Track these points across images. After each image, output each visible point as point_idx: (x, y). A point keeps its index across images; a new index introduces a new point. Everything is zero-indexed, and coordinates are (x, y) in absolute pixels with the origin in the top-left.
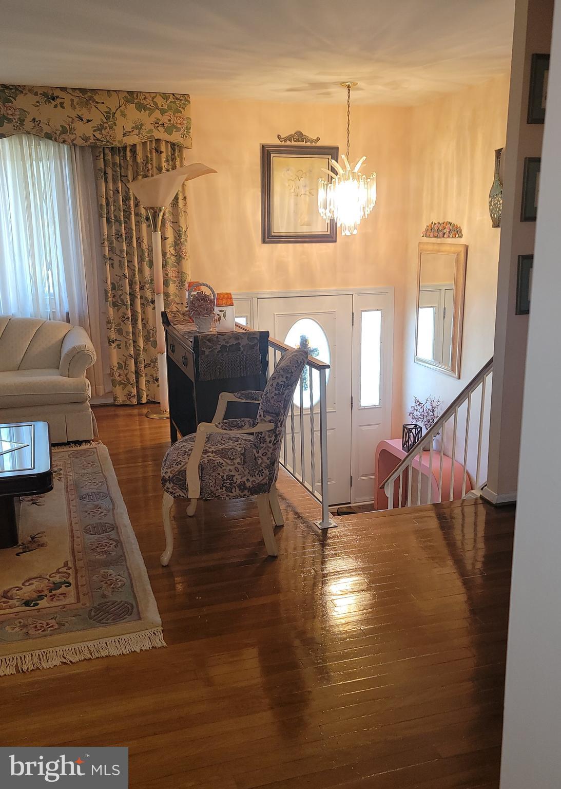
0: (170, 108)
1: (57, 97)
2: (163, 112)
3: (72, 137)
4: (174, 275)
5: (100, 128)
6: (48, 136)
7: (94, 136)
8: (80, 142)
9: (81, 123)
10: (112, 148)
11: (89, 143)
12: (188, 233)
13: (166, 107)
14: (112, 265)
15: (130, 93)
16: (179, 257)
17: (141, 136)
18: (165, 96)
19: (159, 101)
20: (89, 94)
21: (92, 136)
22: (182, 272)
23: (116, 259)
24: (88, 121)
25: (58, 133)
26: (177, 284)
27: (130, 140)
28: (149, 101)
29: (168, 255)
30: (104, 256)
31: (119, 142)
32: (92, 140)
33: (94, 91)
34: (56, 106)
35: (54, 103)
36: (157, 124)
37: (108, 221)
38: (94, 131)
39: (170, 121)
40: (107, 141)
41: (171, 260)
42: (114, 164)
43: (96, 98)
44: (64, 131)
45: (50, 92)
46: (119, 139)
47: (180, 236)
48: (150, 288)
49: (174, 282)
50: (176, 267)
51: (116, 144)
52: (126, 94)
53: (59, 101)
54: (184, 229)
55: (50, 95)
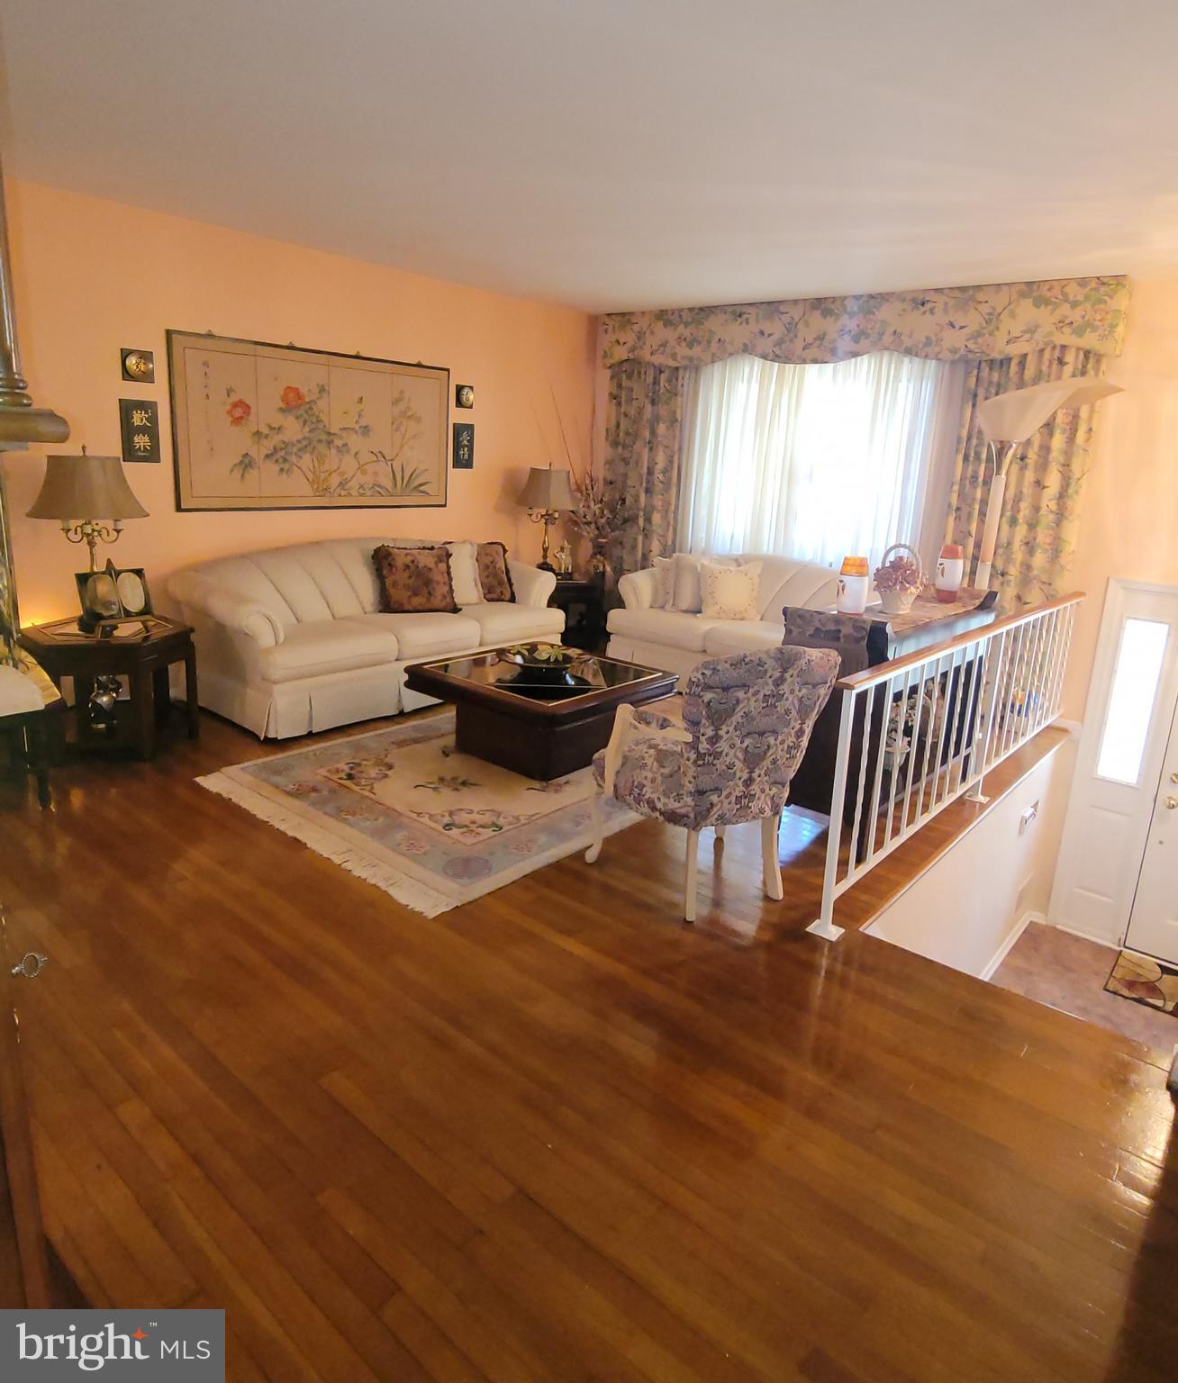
0: (1087, 298)
1: (928, 301)
2: (1075, 304)
3: (937, 349)
4: (1048, 541)
5: (976, 335)
6: (909, 352)
7: (966, 346)
8: (946, 355)
9: (953, 330)
10: (992, 361)
11: (958, 356)
12: (1083, 482)
13: (1080, 298)
14: (957, 518)
15: (1029, 284)
16: (1061, 515)
17: (1033, 342)
18: (1082, 282)
19: (1073, 290)
20: (971, 293)
21: (963, 346)
22: (1059, 538)
23: (965, 510)
24: (961, 328)
25: (921, 346)
26: (1049, 554)
27: (1015, 350)
28: (1057, 291)
29: (1043, 511)
30: (950, 506)
31: (1000, 352)
32: (962, 352)
33: (979, 288)
34: (924, 313)
35: (923, 309)
36: (1062, 324)
37: (966, 458)
38: (967, 340)
39: (1083, 317)
40: (983, 352)
41: (1047, 518)
42: (990, 383)
43: (980, 296)
44: (928, 342)
45: (921, 297)
46: (999, 346)
47: (1068, 485)
48: (1004, 553)
49: (1045, 551)
50: (1053, 528)
51: (996, 355)
52: (1023, 287)
53: (928, 306)
54: (1077, 475)
55: (920, 301)
